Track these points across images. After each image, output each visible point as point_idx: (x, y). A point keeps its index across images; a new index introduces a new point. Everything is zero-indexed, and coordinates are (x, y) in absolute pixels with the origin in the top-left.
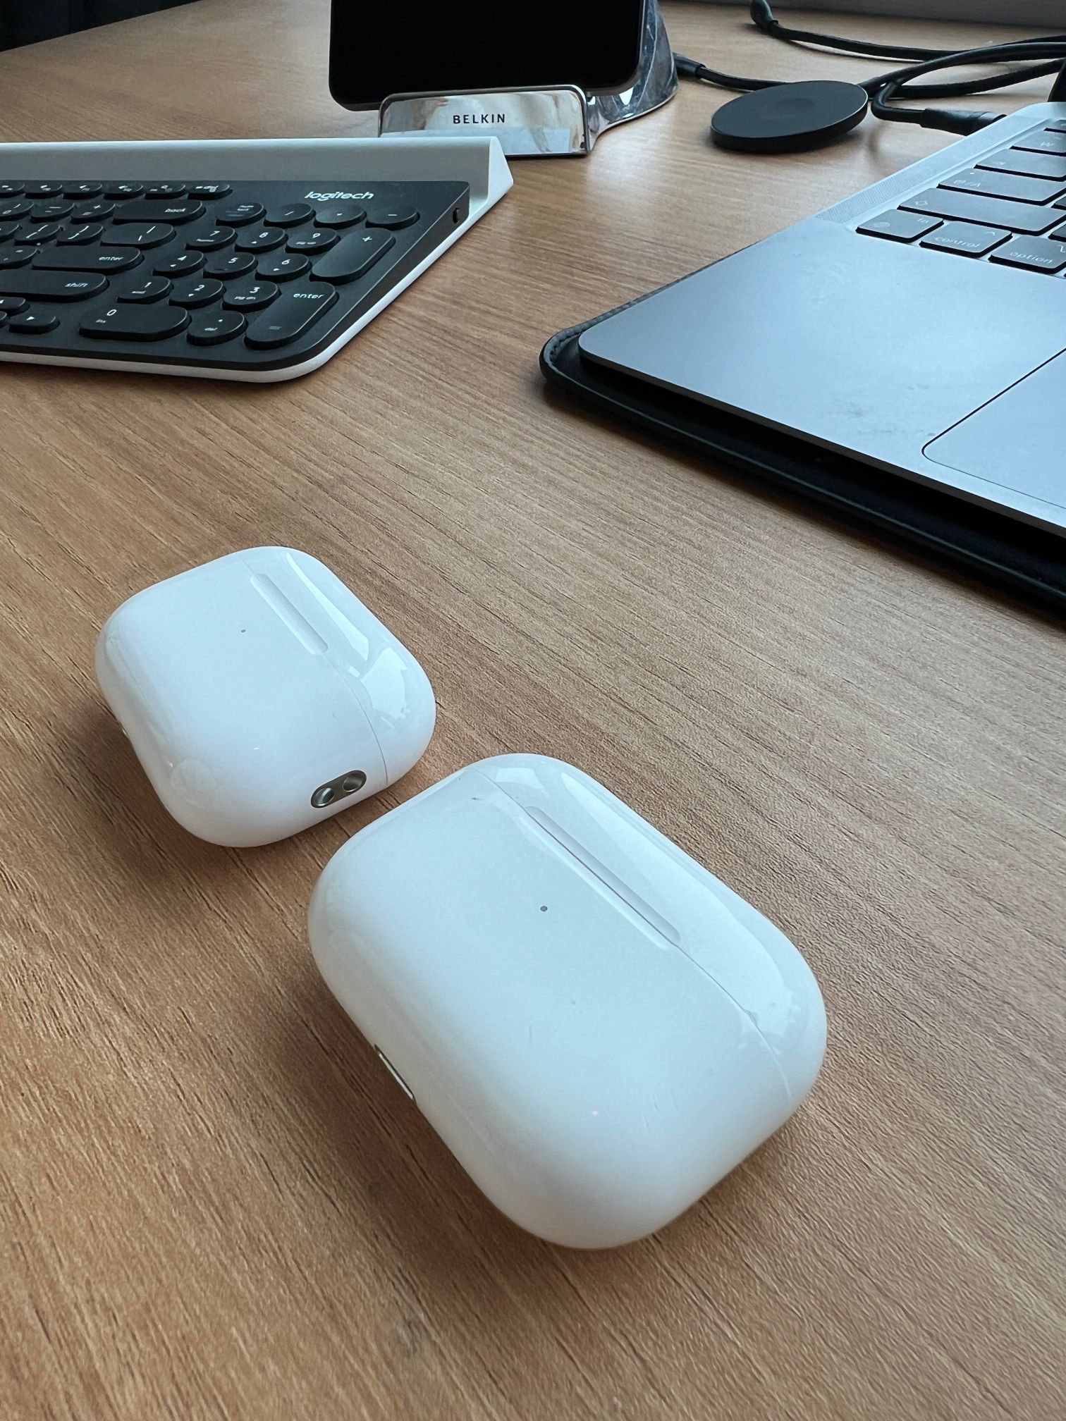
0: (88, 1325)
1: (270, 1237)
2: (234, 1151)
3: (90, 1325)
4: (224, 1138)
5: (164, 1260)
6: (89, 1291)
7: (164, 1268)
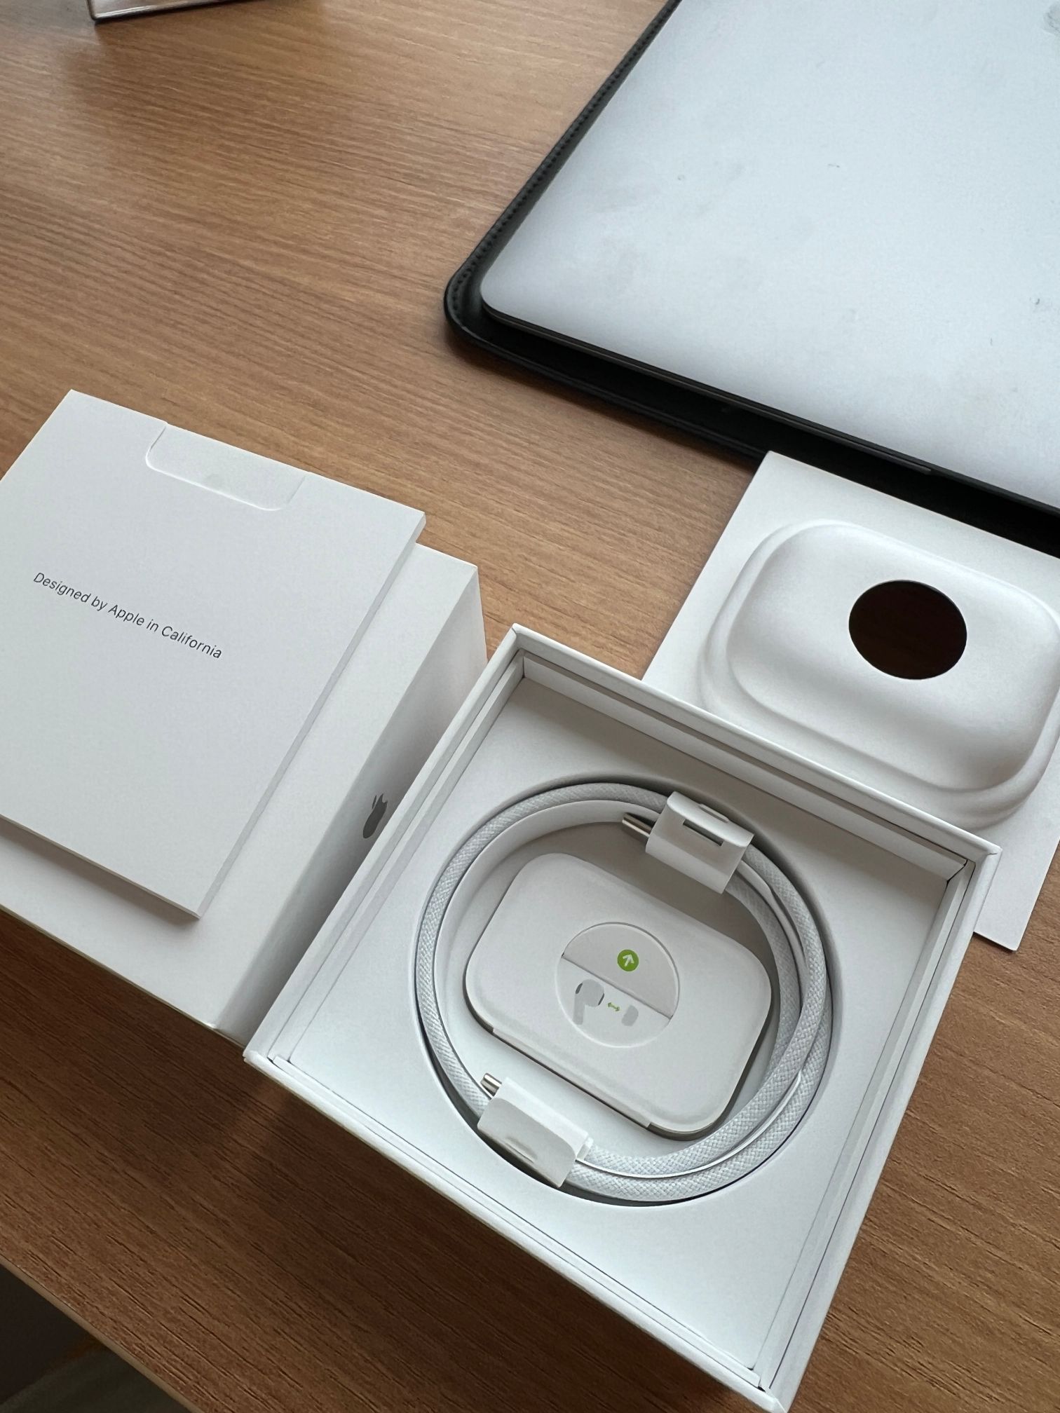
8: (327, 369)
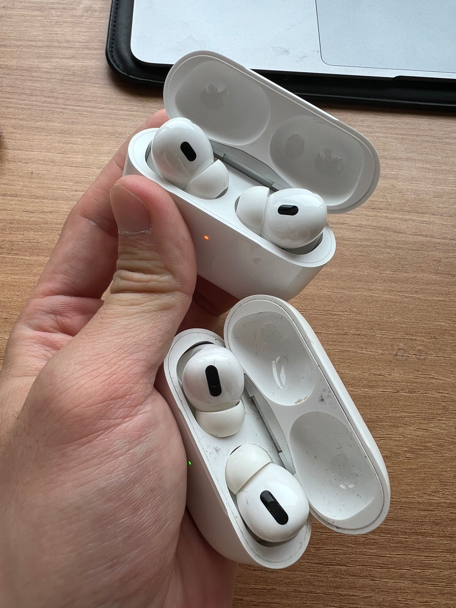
0: (436, 499)
1: (441, 441)
2: (411, 435)
3: (436, 498)
4: (405, 435)
5: (430, 470)
6: (427, 494)
7: (432, 471)
8: (57, 110)
